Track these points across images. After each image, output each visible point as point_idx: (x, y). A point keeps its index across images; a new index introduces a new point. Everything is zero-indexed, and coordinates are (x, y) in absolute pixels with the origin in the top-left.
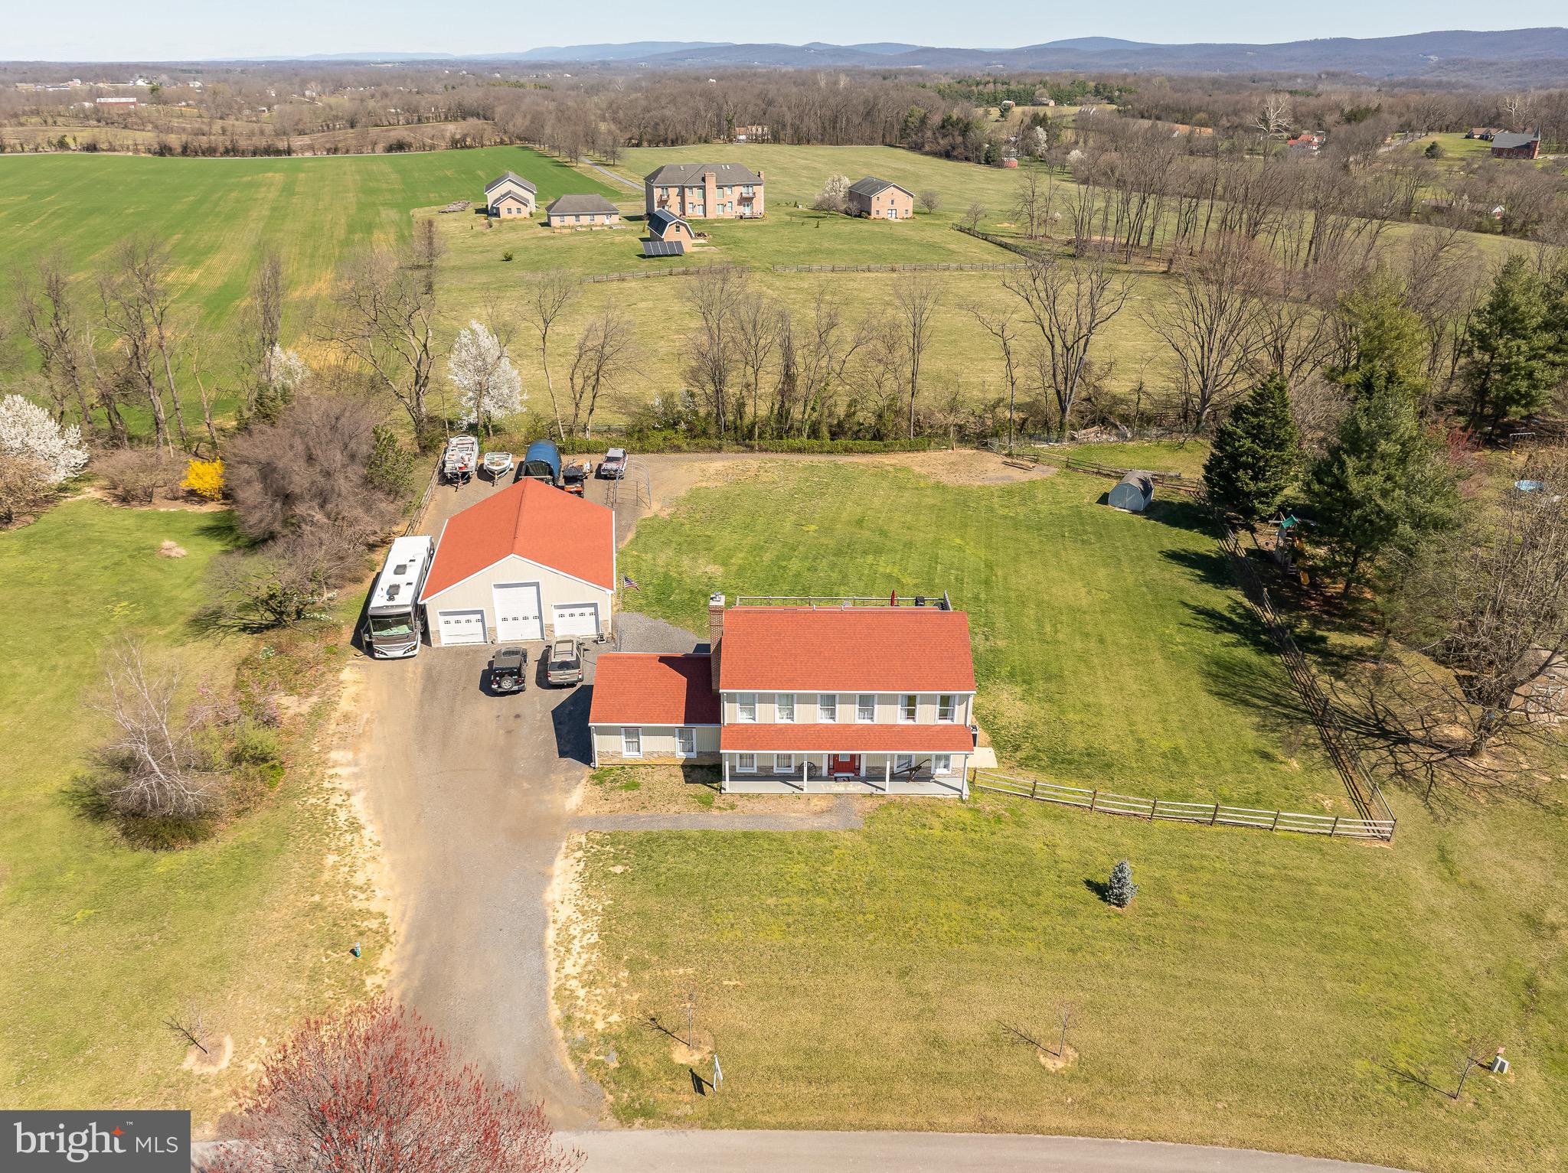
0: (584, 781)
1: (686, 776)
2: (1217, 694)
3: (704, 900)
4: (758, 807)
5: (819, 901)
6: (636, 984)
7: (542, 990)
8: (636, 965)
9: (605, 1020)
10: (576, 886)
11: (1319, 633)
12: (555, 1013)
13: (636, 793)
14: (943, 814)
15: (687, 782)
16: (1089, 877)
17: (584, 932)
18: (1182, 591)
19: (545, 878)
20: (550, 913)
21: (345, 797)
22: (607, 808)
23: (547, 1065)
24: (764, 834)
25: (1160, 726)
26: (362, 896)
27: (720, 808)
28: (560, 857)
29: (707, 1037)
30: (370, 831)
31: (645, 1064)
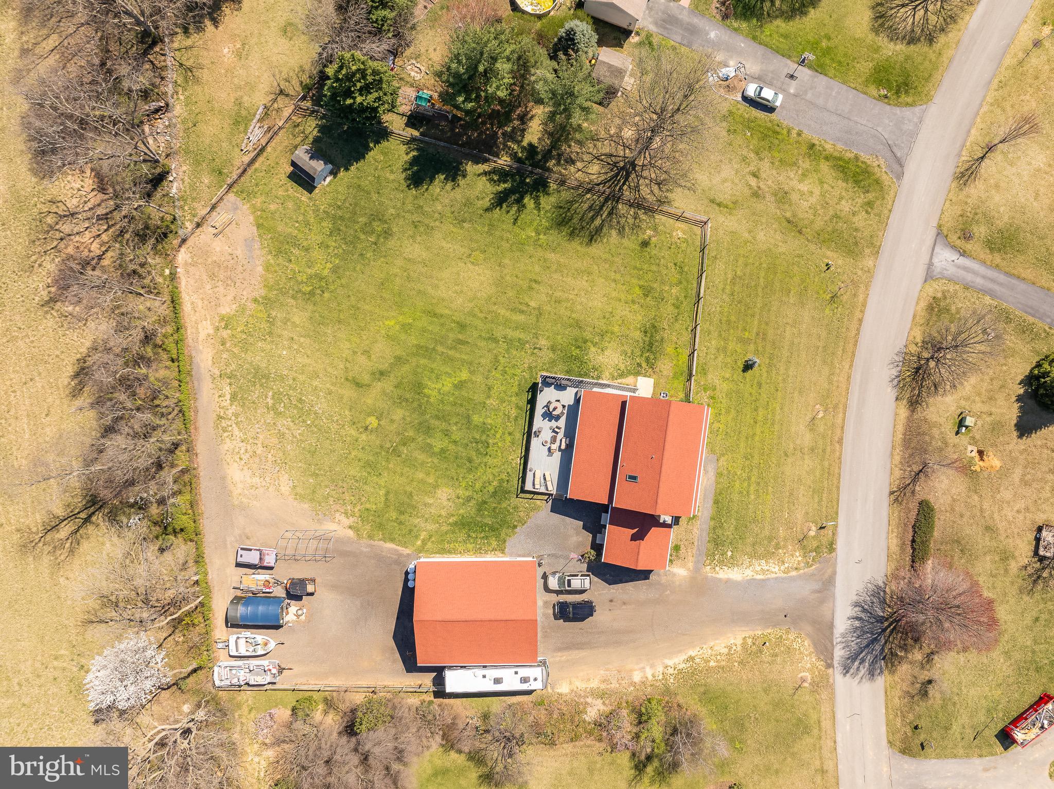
3: (750, 522)
5: (753, 479)
6: (785, 547)
7: (783, 579)
8: (777, 547)
9: (798, 557)
10: (736, 569)
12: (794, 573)
13: (682, 546)
17: (760, 565)
19: (728, 581)
20: (748, 578)
22: (691, 558)
23: (813, 575)
24: (716, 496)
26: (734, 648)
28: (717, 576)
29: (807, 524)
30: (692, 653)
31: (815, 544)
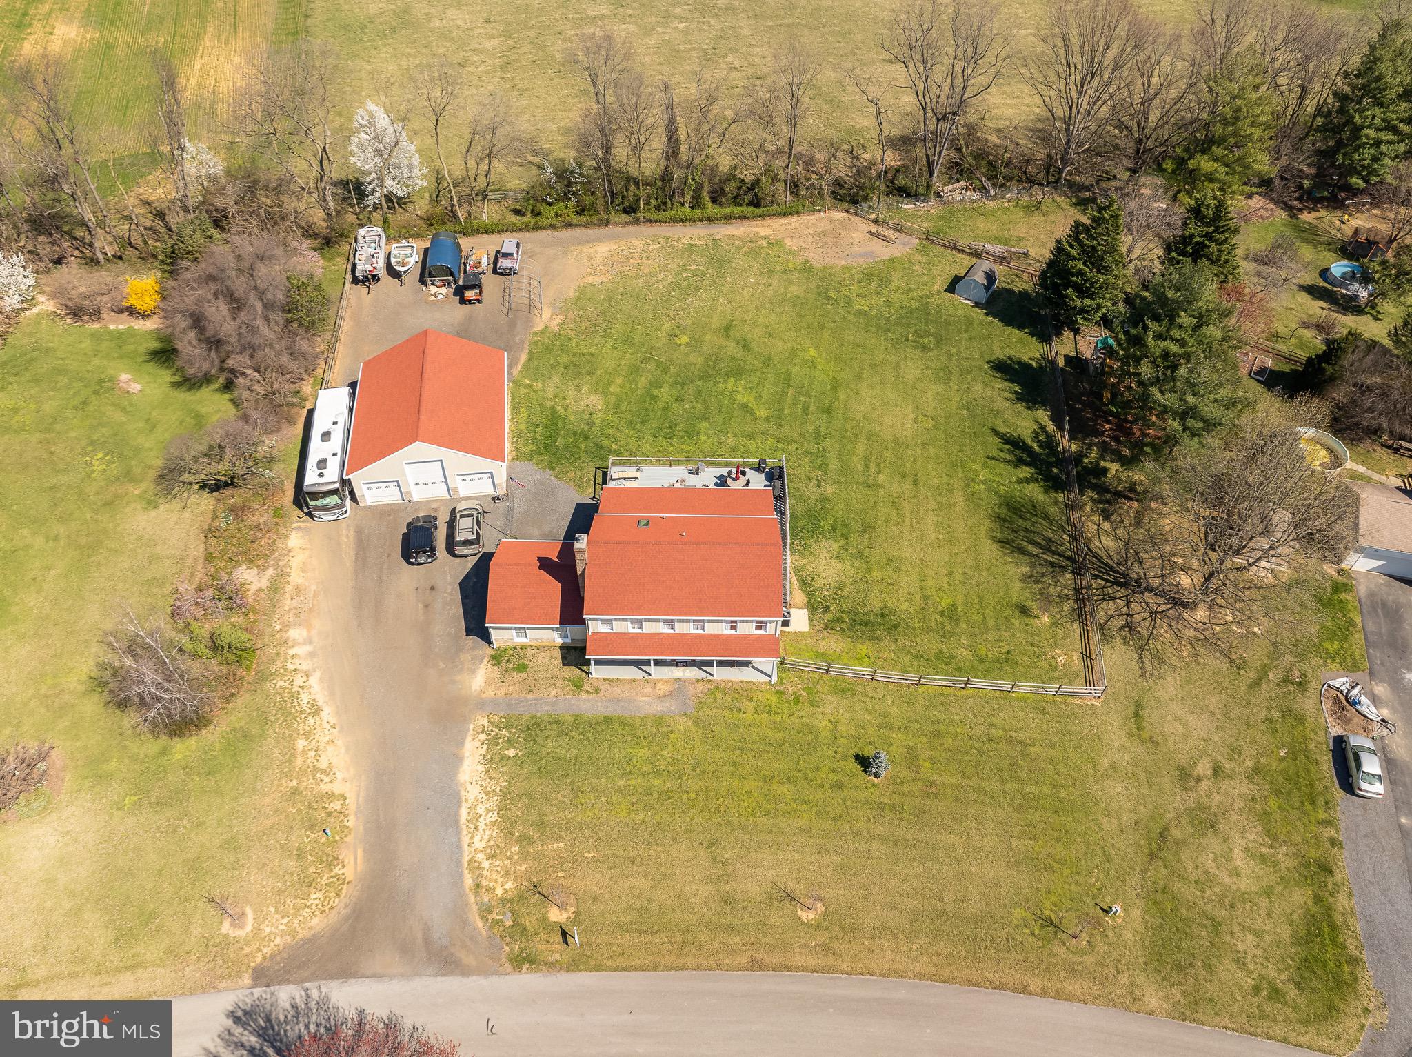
0: (485, 661)
1: (564, 658)
2: (1000, 541)
3: (573, 783)
4: (617, 691)
5: (657, 782)
6: (524, 856)
7: (459, 862)
8: (525, 841)
9: (503, 887)
10: (481, 768)
11: (1103, 464)
12: (469, 881)
13: (525, 675)
14: (755, 699)
15: (564, 665)
16: (857, 750)
17: (488, 811)
18: (997, 413)
19: (458, 759)
20: (463, 793)
21: (305, 678)
22: (503, 691)
23: (465, 923)
24: (619, 718)
25: (946, 580)
26: (327, 779)
27: (587, 692)
28: (469, 739)
29: (572, 900)
30: (327, 714)
31: (530, 922)
